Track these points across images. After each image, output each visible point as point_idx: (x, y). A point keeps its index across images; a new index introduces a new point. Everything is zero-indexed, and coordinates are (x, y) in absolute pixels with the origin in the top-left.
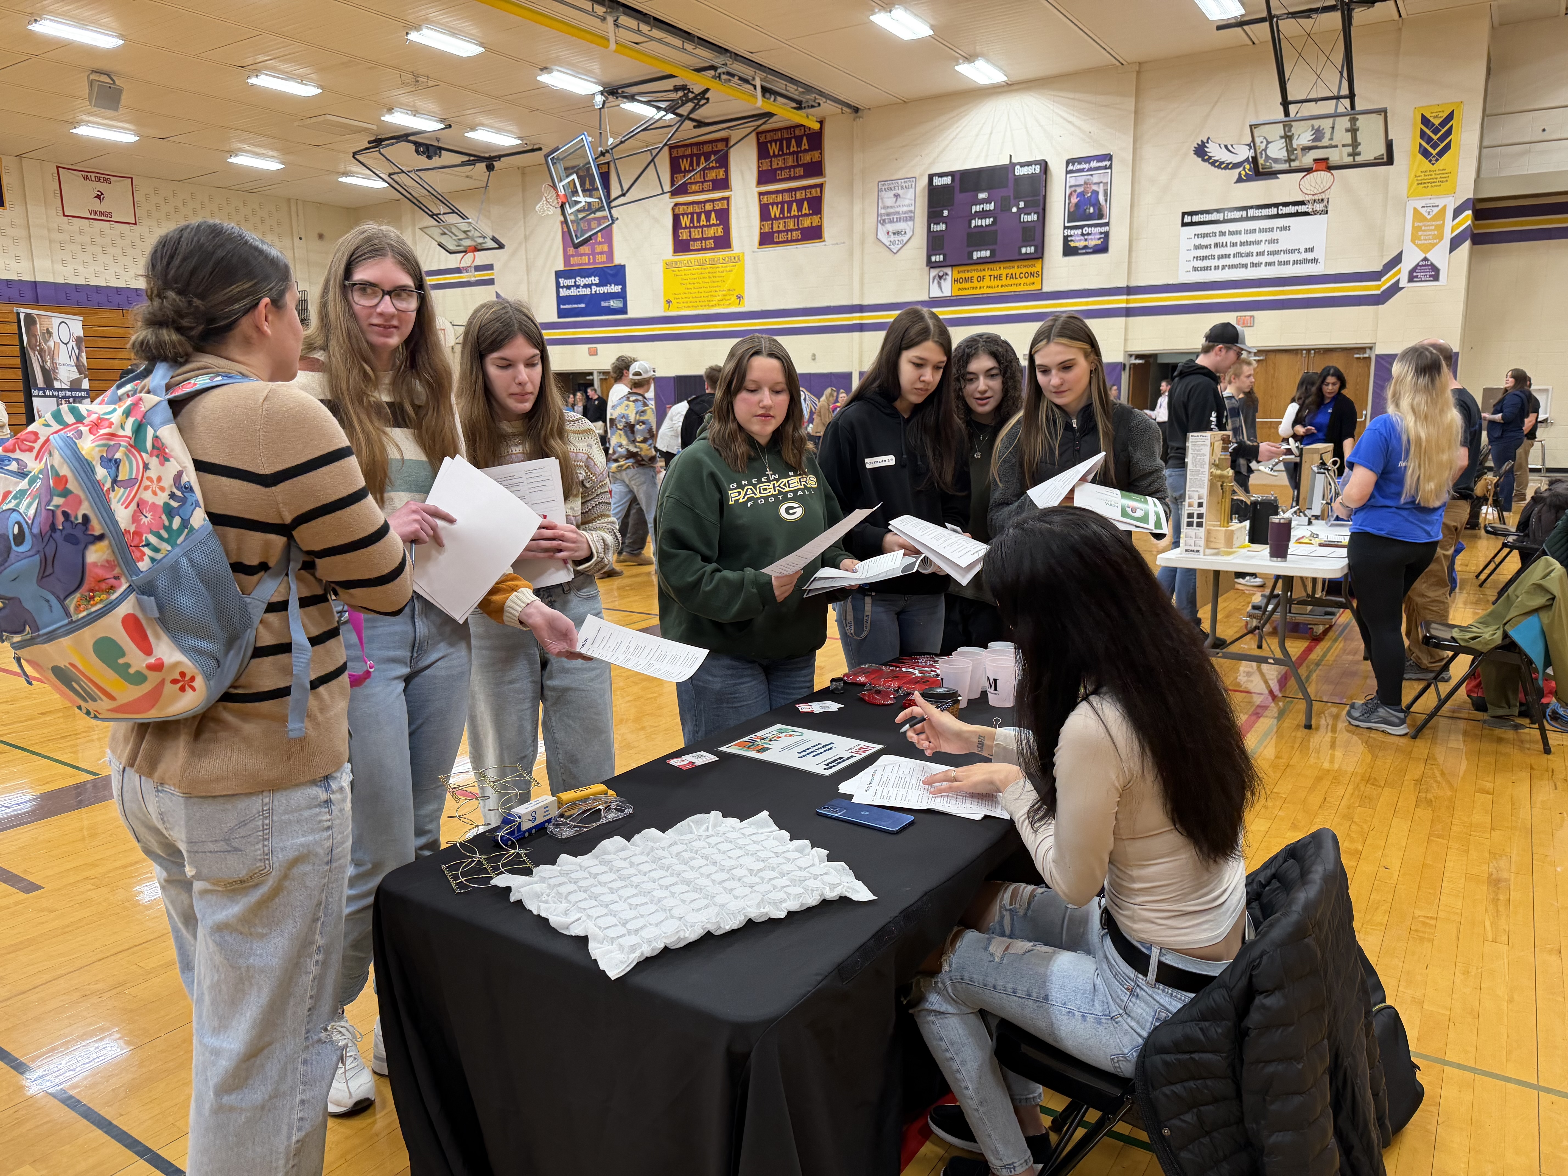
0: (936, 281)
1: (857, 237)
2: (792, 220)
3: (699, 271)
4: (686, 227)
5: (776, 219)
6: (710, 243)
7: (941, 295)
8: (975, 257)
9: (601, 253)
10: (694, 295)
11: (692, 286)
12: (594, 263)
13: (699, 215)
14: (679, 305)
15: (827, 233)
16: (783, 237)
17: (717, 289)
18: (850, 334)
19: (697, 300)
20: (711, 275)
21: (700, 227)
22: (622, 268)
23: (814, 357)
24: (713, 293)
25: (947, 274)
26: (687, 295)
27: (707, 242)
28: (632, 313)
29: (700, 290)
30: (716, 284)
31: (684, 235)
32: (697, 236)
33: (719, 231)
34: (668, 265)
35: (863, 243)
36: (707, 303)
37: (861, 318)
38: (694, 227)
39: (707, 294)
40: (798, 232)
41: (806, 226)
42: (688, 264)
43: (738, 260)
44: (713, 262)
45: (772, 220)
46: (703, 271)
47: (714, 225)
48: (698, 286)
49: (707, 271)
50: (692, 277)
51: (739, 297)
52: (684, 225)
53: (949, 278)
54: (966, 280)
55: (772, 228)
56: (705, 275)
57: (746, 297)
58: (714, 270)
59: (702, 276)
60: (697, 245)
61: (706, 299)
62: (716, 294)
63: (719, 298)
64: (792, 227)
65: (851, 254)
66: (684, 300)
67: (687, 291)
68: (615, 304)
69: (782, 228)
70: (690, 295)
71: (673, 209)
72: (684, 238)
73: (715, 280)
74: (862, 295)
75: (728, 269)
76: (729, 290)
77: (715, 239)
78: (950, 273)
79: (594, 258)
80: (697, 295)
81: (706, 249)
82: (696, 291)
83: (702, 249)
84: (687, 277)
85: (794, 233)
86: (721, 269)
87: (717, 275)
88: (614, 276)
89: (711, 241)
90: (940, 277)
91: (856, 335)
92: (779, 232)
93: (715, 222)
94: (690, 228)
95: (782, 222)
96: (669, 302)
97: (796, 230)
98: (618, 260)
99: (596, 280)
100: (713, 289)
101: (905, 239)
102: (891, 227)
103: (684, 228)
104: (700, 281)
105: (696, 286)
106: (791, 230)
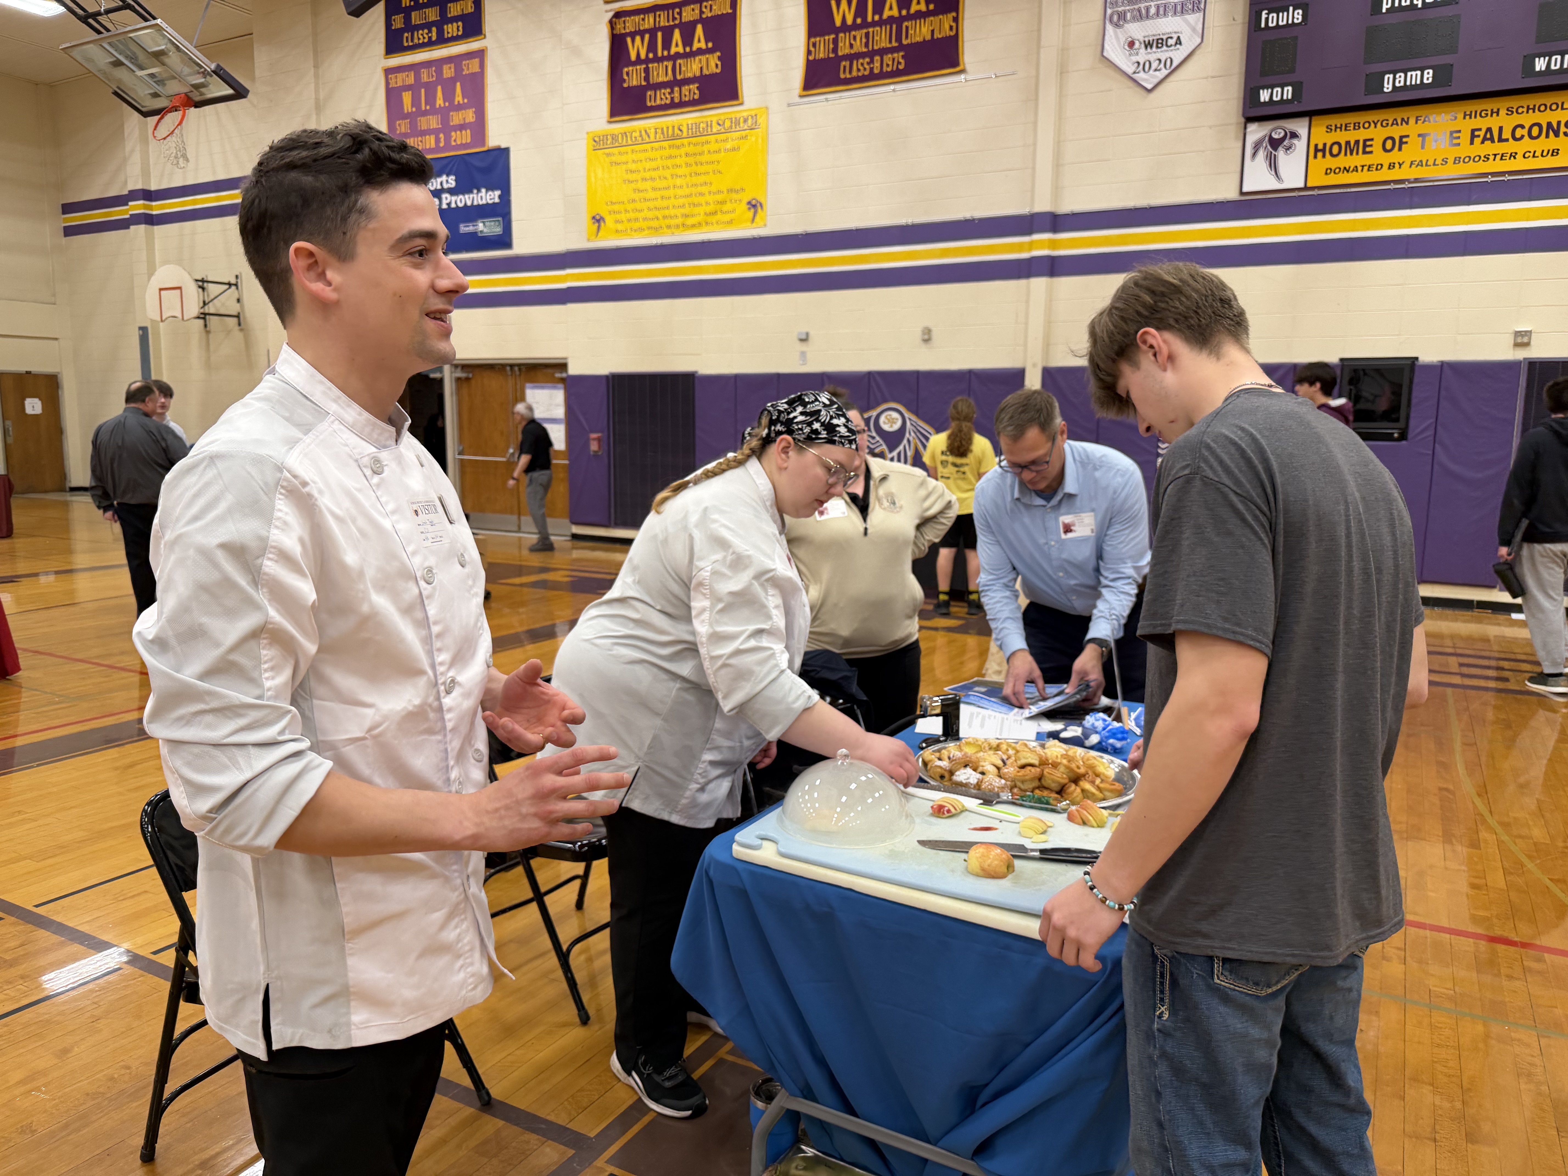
0: (1261, 154)
1: (1049, 57)
2: (885, 30)
3: (666, 153)
4: (639, 61)
5: (845, 28)
6: (692, 91)
7: (1274, 185)
8: (1388, 87)
9: (461, 127)
10: (651, 204)
11: (648, 185)
12: (448, 147)
13: (668, 33)
14: (620, 227)
15: (969, 54)
16: (860, 67)
17: (704, 189)
18: (1022, 282)
19: (659, 214)
20: (690, 160)
21: (669, 58)
22: (503, 154)
23: (927, 337)
24: (696, 200)
25: (1294, 135)
26: (638, 206)
27: (685, 89)
28: (522, 245)
29: (665, 193)
30: (702, 179)
31: (633, 77)
32: (662, 79)
33: (712, 64)
34: (599, 142)
35: (1062, 71)
36: (679, 221)
37: (1053, 244)
38: (658, 60)
39: (681, 201)
40: (899, 56)
41: (919, 39)
42: (643, 138)
43: (753, 123)
44: (696, 132)
45: (837, 31)
46: (674, 152)
47: (700, 52)
48: (664, 183)
49: (683, 151)
50: (648, 165)
51: (754, 206)
52: (633, 57)
53: (1300, 145)
54: (1351, 148)
55: (835, 50)
56: (678, 161)
57: (769, 204)
58: (699, 149)
59: (669, 162)
60: (662, 97)
61: (679, 212)
62: (701, 200)
63: (709, 209)
64: (885, 44)
65: (1033, 97)
66: (632, 215)
67: (636, 196)
68: (485, 227)
69: (859, 47)
70: (645, 205)
71: (612, 24)
72: (635, 83)
73: (700, 169)
74: (1057, 190)
75: (729, 146)
76: (730, 191)
77: (704, 81)
78: (1303, 132)
79: (448, 138)
80: (659, 203)
81: (682, 104)
82: (658, 194)
83: (673, 105)
84: (639, 166)
85: (888, 58)
86: (714, 147)
87: (705, 158)
88: (487, 171)
89: (694, 87)
90: (1275, 144)
91: (1039, 283)
92: (851, 58)
93: (703, 45)
94: (647, 61)
95: (859, 34)
96: (598, 220)
97: (892, 50)
98: (495, 139)
99: (450, 182)
100: (694, 190)
101: (1178, 55)
102: (1138, 30)
103: (634, 64)
104: (667, 173)
105: (658, 184)
106: (882, 52)
